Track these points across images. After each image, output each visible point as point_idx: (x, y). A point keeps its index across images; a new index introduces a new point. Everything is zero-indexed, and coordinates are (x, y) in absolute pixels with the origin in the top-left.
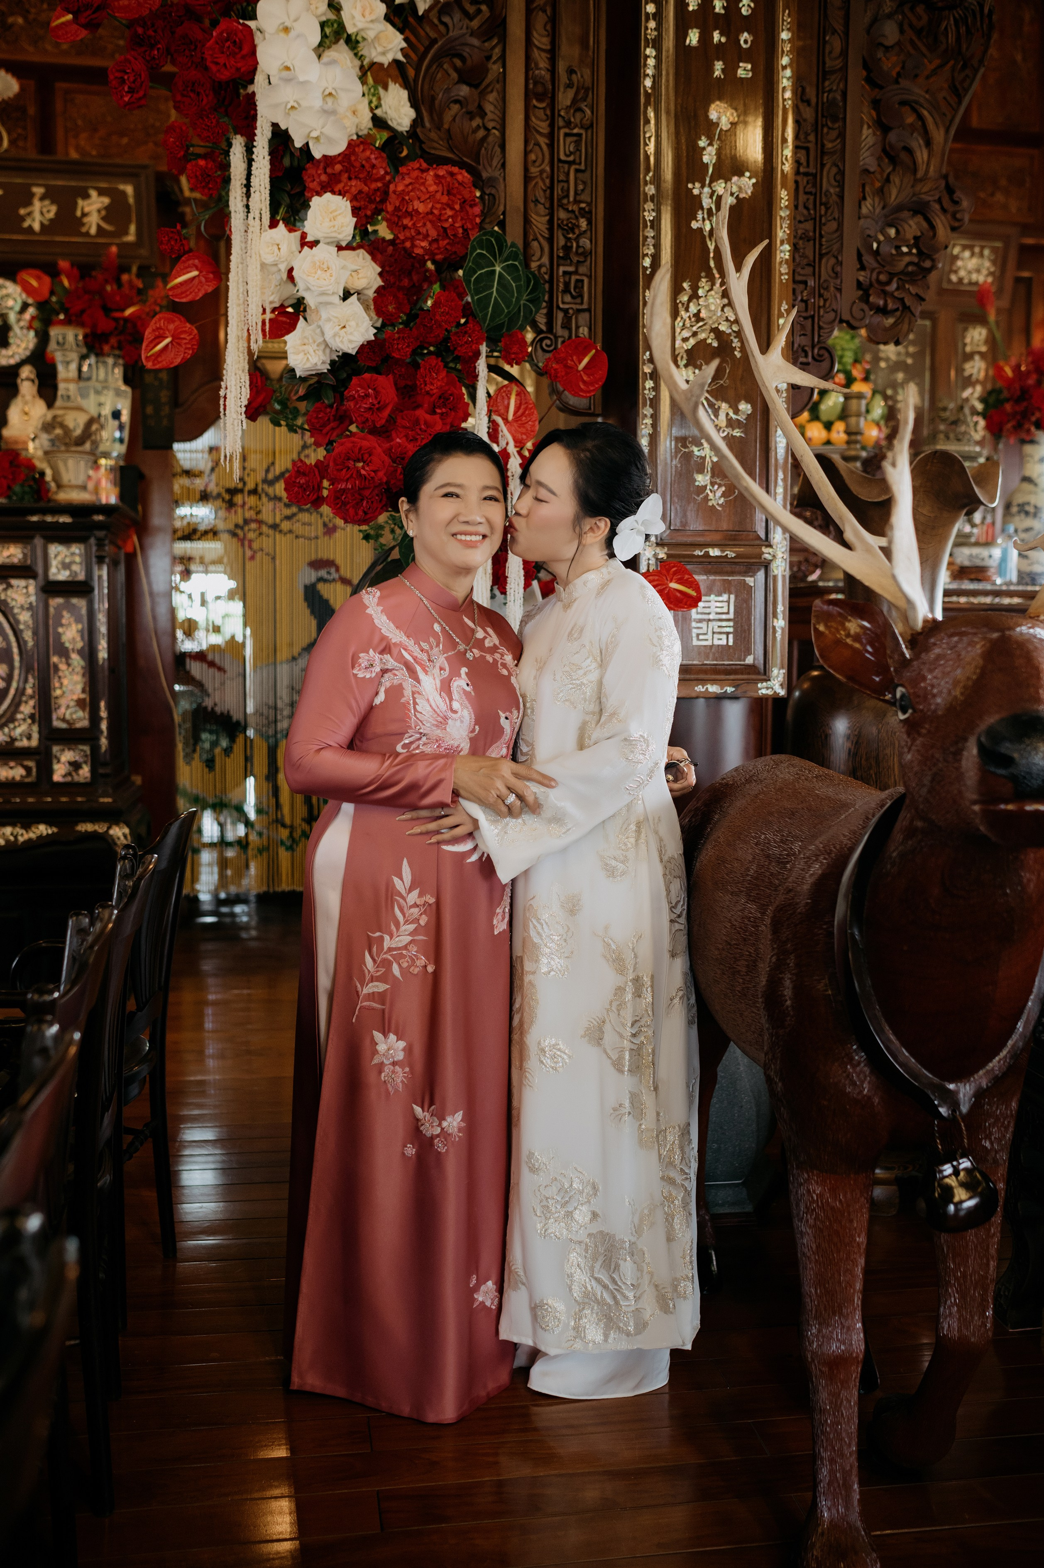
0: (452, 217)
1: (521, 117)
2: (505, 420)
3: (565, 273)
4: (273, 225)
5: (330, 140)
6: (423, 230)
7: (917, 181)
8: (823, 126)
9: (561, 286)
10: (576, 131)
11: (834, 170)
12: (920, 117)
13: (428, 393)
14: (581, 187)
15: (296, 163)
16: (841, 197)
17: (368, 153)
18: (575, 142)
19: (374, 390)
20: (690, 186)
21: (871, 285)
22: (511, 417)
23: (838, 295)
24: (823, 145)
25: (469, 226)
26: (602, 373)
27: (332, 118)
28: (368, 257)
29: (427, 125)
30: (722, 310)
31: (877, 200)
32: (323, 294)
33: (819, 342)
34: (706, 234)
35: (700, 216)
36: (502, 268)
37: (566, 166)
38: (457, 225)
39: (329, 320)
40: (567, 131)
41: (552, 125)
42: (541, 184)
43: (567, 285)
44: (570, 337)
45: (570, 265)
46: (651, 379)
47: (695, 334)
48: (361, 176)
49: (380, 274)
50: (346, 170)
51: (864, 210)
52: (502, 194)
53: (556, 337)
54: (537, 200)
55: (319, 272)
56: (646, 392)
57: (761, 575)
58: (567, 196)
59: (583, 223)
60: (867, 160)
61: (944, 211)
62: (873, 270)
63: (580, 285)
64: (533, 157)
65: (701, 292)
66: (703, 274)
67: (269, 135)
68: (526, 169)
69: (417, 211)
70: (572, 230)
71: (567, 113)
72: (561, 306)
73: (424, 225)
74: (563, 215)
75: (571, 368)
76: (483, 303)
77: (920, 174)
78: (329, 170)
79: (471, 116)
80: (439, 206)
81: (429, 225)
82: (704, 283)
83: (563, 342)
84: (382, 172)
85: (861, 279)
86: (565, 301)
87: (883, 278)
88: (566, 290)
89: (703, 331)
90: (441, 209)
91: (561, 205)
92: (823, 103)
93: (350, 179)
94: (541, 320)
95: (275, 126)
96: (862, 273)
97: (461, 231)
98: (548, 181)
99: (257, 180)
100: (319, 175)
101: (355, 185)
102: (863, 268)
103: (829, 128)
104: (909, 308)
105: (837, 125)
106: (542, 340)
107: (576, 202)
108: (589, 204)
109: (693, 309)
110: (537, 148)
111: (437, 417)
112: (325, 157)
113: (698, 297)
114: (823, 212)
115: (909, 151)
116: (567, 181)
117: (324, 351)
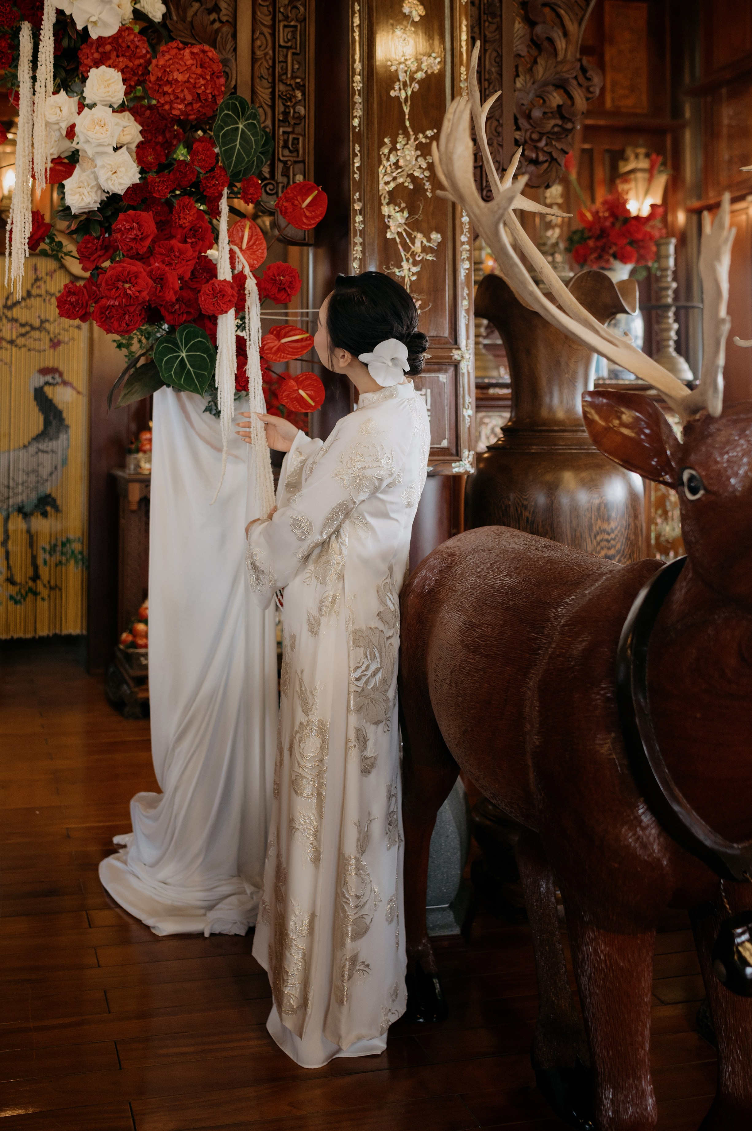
0: (204, 85)
1: (249, 12)
2: (241, 248)
3: (284, 133)
4: (56, 92)
5: (105, 25)
6: (181, 95)
7: (558, 63)
8: (485, 21)
9: (281, 143)
10: (292, 23)
11: (494, 54)
12: (559, 16)
13: (181, 226)
14: (296, 66)
15: (72, 45)
16: (501, 75)
17: (132, 37)
18: (292, 32)
19: (138, 223)
20: (389, 64)
21: (526, 142)
22: (245, 246)
23: (501, 150)
24: (485, 36)
25: (217, 93)
26: (322, 209)
27: (108, 7)
28: (132, 118)
29: (175, 18)
30: (416, 160)
31: (528, 77)
32: (100, 145)
33: (486, 186)
34: (402, 100)
35: (397, 87)
36: (244, 126)
37: (285, 50)
38: (208, 91)
39: (103, 167)
40: (286, 23)
41: (274, 19)
42: (265, 64)
43: (286, 142)
44: (288, 183)
45: (289, 126)
46: (360, 214)
47: (395, 179)
48: (127, 54)
49: (141, 132)
50: (115, 49)
51: (518, 85)
52: (234, 72)
53: (278, 183)
54: (262, 76)
55: (97, 127)
56: (357, 225)
57: (452, 369)
58: (286, 73)
59: (299, 95)
60: (519, 47)
61: (580, 85)
62: (527, 130)
63: (296, 142)
64: (258, 43)
65: (398, 146)
66: (400, 132)
67: (54, 20)
68: (253, 53)
69: (176, 81)
70: (290, 99)
71: (286, 9)
72: (281, 158)
73: (182, 91)
74: (282, 87)
75: (296, 206)
76: (228, 154)
77: (560, 57)
78: (101, 50)
79: (210, 12)
80: (194, 76)
81: (186, 91)
82: (401, 139)
83: (283, 187)
84: (144, 51)
85: (517, 137)
86: (283, 154)
87: (535, 136)
88: (286, 146)
89: (401, 176)
90: (195, 79)
91: (281, 81)
92: (484, 4)
93: (118, 56)
94: (266, 170)
95: (60, 13)
96: (518, 133)
97: (210, 96)
98: (270, 62)
99: (44, 55)
100: (92, 54)
101: (123, 61)
102: (518, 129)
103: (490, 23)
104: (556, 160)
105: (495, 20)
106: (266, 185)
107: (293, 77)
108: (303, 80)
109: (393, 159)
110: (262, 36)
111: (188, 246)
112: (100, 38)
113: (397, 150)
114: (486, 86)
115: (551, 41)
116: (286, 62)
117: (96, 192)
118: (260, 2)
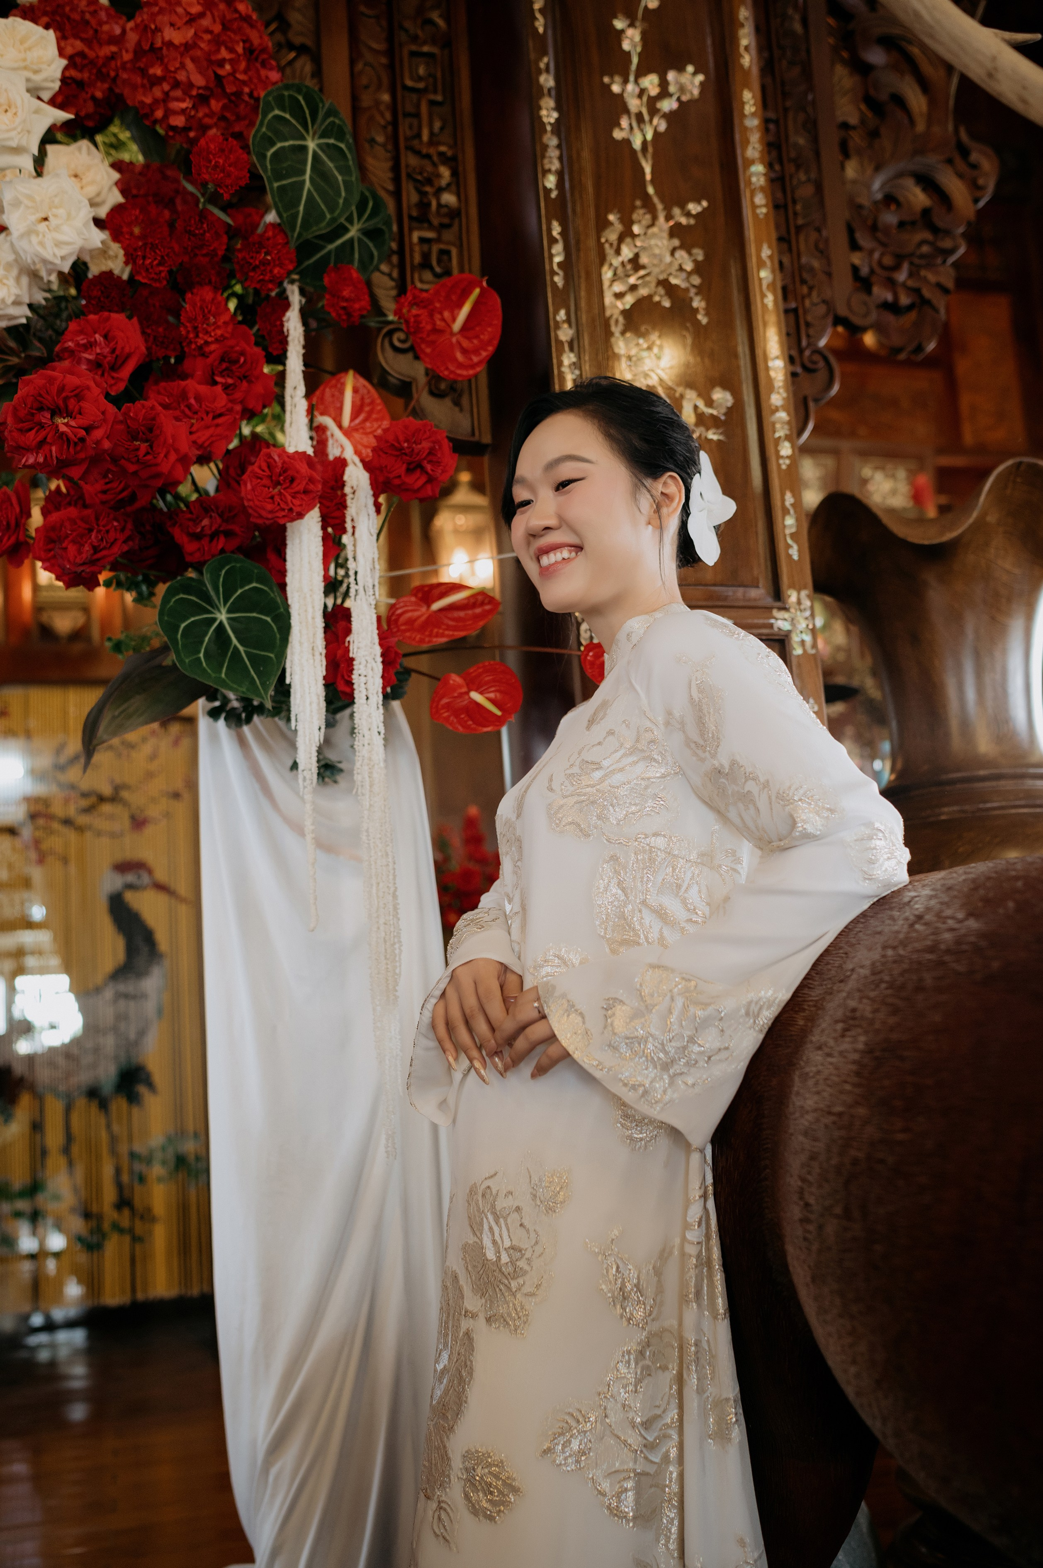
0: (231, 61)
1: (344, 27)
3: (422, 240)
6: (181, 76)
9: (417, 257)
10: (426, 49)
12: (911, 61)
13: (201, 350)
14: (438, 124)
16: (816, 152)
18: (427, 63)
19: (105, 337)
20: (606, 80)
21: (872, 271)
22: (346, 420)
26: (491, 332)
30: (673, 255)
33: (809, 344)
34: (637, 148)
35: (625, 123)
36: (319, 146)
37: (414, 96)
38: (240, 77)
39: (17, 203)
41: (390, 40)
42: (378, 118)
43: (426, 256)
45: (430, 229)
46: (571, 350)
47: (633, 288)
51: (850, 173)
54: (374, 140)
56: (565, 370)
58: (419, 135)
59: (445, 172)
60: (846, 111)
63: (445, 255)
64: (363, 82)
65: (636, 229)
66: (638, 203)
68: (355, 97)
70: (429, 183)
71: (411, 24)
73: (184, 67)
74: (413, 161)
75: (441, 330)
76: (289, 195)
77: (920, 128)
80: (206, 37)
81: (191, 66)
82: (641, 217)
85: (857, 263)
87: (888, 261)
88: (426, 264)
89: (645, 284)
90: (209, 43)
91: (410, 148)
96: (858, 254)
98: (388, 116)
102: (856, 248)
105: (799, 59)
106: (391, 332)
107: (432, 143)
108: (453, 147)
109: (627, 252)
110: (369, 70)
111: (219, 388)
113: (633, 235)
115: (899, 99)
116: (418, 116)
118: (362, 9)
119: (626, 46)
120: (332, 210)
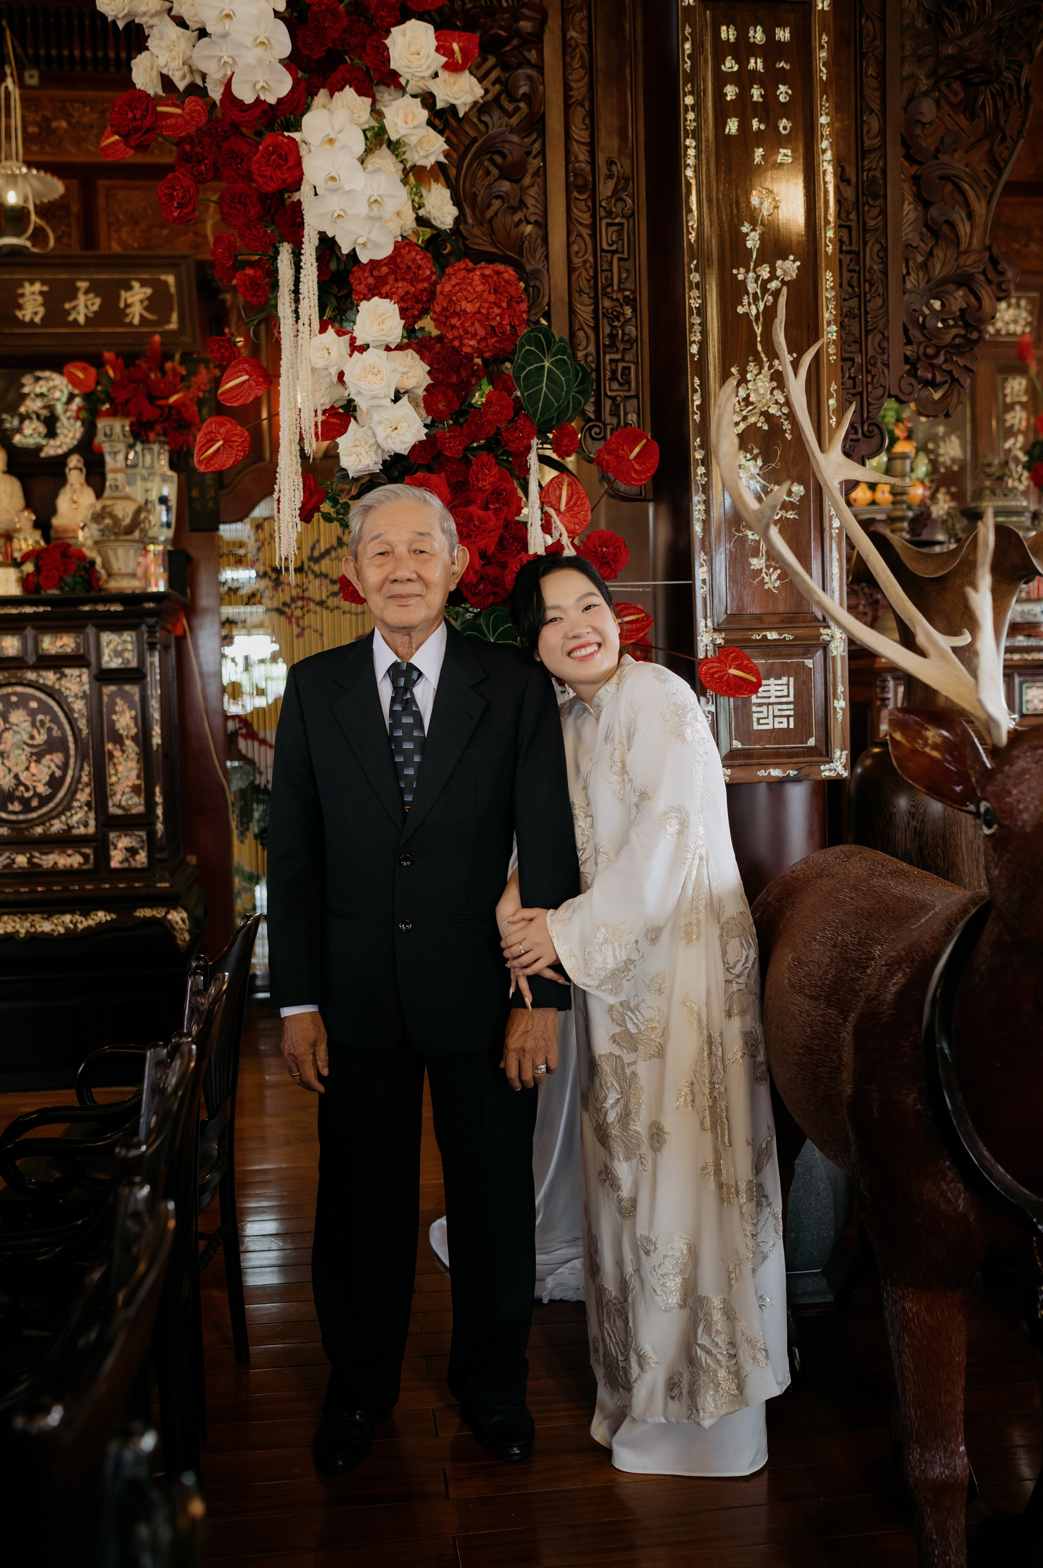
0: (499, 315)
1: (563, 209)
2: (558, 511)
3: (611, 361)
4: (323, 330)
5: (377, 246)
6: (472, 330)
7: (960, 254)
8: (864, 204)
9: (608, 373)
10: (617, 220)
11: (877, 247)
12: (962, 192)
13: (480, 489)
14: (624, 275)
15: (342, 267)
16: (885, 273)
17: (414, 254)
18: (617, 231)
20: (735, 271)
21: (919, 359)
22: (563, 508)
23: (886, 371)
24: (865, 223)
25: (516, 322)
26: (654, 462)
27: (378, 224)
28: (417, 357)
29: (470, 221)
30: (772, 393)
31: (921, 274)
32: (374, 397)
33: (868, 418)
34: (753, 318)
35: (745, 301)
36: (551, 363)
37: (609, 255)
38: (505, 323)
39: (380, 422)
40: (609, 220)
41: (593, 216)
42: (584, 274)
43: (614, 372)
44: (619, 424)
45: (617, 353)
46: (703, 465)
47: (745, 418)
48: (408, 277)
49: (429, 373)
50: (392, 272)
51: (909, 285)
52: (546, 286)
53: (605, 425)
54: (581, 290)
55: (370, 376)
56: (698, 478)
57: (819, 654)
58: (612, 285)
59: (628, 311)
60: (910, 236)
61: (989, 282)
62: (919, 344)
63: (626, 372)
64: (575, 248)
65: (749, 376)
66: (751, 358)
67: (317, 243)
68: (569, 261)
69: (465, 311)
70: (617, 318)
71: (608, 203)
72: (609, 394)
73: (473, 324)
74: (607, 303)
75: (622, 457)
76: (533, 398)
77: (963, 246)
78: (375, 273)
79: (514, 210)
80: (486, 305)
81: (477, 324)
82: (752, 367)
83: (612, 430)
84: (428, 272)
85: (908, 353)
86: (613, 389)
87: (930, 351)
88: (614, 378)
89: (753, 415)
90: (488, 309)
91: (605, 294)
92: (863, 182)
93: (396, 280)
94: (590, 409)
95: (322, 234)
96: (909, 347)
97: (508, 328)
98: (591, 272)
99: (306, 286)
100: (366, 278)
101: (402, 287)
102: (909, 342)
103: (870, 206)
104: (957, 380)
105: (878, 203)
106: (591, 428)
107: (621, 290)
108: (633, 292)
109: (742, 393)
110: (579, 239)
111: (490, 513)
112: (371, 261)
113: (747, 382)
114: (867, 289)
115: (951, 225)
116: (611, 270)
117: (376, 452)
118: (576, 194)
119: (749, 244)
120: (558, 401)
